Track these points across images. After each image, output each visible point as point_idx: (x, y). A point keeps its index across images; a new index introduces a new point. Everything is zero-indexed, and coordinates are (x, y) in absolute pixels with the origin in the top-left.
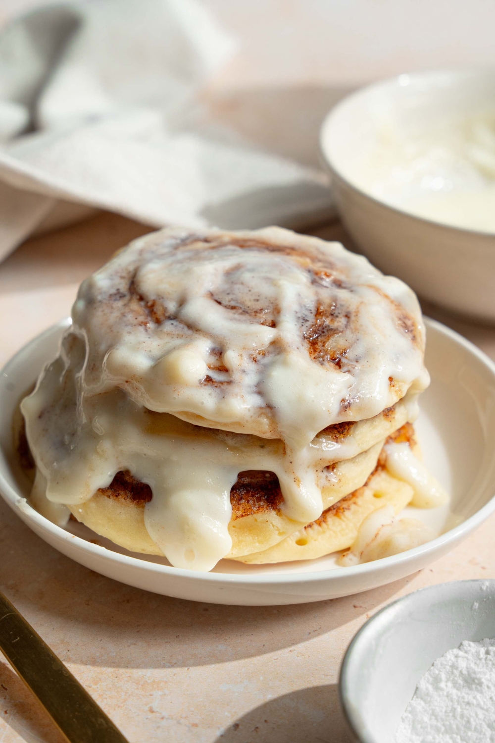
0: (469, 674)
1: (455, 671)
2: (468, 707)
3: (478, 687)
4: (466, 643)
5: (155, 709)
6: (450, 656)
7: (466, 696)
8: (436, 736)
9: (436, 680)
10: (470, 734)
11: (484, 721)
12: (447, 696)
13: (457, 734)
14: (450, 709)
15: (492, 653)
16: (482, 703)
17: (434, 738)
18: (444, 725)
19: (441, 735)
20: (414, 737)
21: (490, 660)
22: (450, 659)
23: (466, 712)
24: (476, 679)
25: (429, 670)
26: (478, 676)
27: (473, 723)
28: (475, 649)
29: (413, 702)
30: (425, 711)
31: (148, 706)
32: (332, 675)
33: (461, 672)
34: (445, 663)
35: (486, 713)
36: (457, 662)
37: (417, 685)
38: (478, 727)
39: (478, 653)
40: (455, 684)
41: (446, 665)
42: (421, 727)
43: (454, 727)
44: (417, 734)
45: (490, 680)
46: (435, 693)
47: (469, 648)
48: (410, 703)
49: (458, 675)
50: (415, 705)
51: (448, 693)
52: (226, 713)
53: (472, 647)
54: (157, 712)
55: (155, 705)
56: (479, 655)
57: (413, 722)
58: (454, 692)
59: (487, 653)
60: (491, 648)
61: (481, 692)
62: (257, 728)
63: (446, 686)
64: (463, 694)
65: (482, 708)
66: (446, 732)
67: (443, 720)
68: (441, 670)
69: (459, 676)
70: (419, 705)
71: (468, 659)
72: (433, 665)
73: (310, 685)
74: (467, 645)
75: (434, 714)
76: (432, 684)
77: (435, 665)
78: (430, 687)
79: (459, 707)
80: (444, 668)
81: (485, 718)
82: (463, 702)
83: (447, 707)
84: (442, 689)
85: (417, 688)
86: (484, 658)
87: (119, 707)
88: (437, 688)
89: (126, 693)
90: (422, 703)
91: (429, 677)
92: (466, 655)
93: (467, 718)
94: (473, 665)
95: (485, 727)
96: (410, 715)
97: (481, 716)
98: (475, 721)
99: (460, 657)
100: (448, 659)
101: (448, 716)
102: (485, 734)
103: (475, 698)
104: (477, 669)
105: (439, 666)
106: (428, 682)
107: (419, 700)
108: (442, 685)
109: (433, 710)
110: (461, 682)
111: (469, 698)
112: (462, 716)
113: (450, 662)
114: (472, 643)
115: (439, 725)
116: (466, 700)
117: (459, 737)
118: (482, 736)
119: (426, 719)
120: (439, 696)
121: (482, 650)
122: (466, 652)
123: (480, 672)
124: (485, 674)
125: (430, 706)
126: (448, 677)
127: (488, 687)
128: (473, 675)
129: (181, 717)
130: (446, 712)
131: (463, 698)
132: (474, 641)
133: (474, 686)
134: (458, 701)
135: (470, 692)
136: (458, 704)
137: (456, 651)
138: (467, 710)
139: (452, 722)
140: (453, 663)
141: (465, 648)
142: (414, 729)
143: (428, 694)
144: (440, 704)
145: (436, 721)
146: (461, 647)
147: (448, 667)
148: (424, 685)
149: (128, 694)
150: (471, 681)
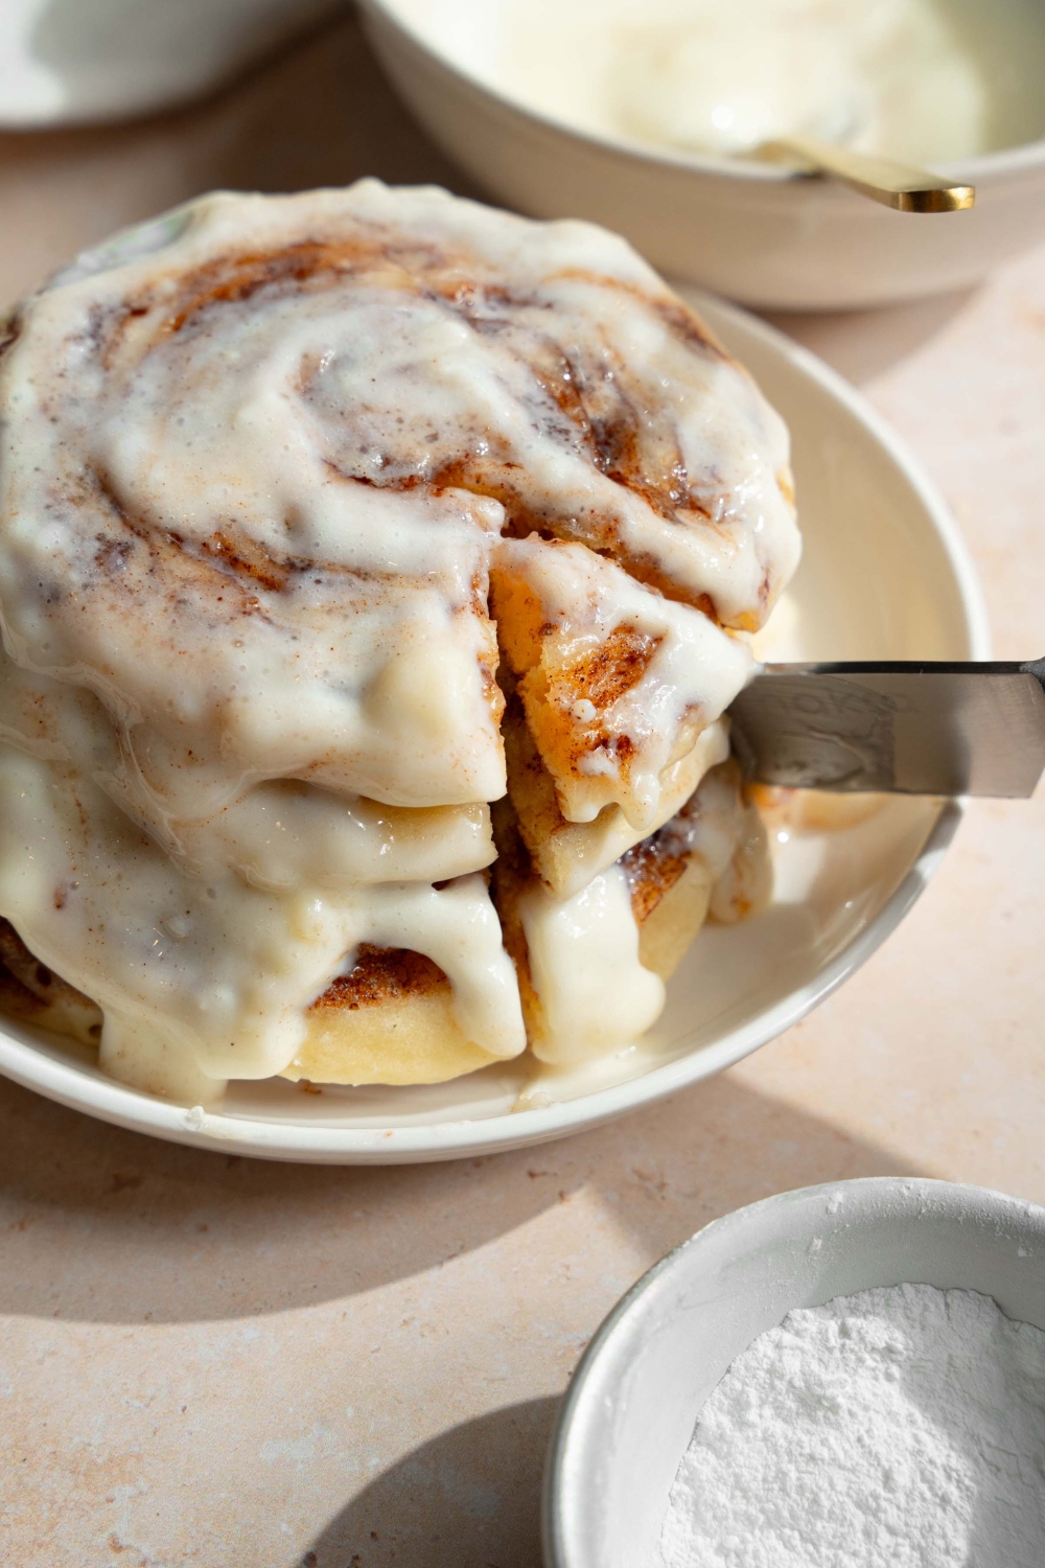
0: (808, 1387)
1: (777, 1383)
2: (811, 1468)
3: (830, 1415)
4: (796, 1314)
5: (124, 1541)
6: (764, 1346)
7: (805, 1438)
8: (749, 1536)
9: (738, 1406)
10: (819, 1526)
11: (848, 1495)
12: (765, 1439)
13: (792, 1529)
14: (772, 1474)
15: (854, 1335)
16: (841, 1455)
17: (743, 1541)
18: (762, 1511)
19: (757, 1532)
20: (701, 1541)
21: (852, 1351)
22: (765, 1356)
23: (808, 1480)
24: (825, 1397)
25: (721, 1382)
26: (829, 1392)
27: (826, 1503)
28: (817, 1324)
29: (691, 1456)
30: (720, 1479)
31: (106, 1535)
33: (791, 1383)
34: (754, 1364)
35: (854, 1479)
36: (780, 1361)
37: (697, 1418)
38: (837, 1511)
39: (823, 1335)
40: (779, 1408)
41: (758, 1369)
42: (715, 1517)
43: (786, 1514)
44: (706, 1533)
45: (853, 1398)
46: (737, 1434)
47: (805, 1325)
48: (683, 1458)
49: (784, 1392)
50: (696, 1464)
51: (765, 1431)
52: (284, 1527)
53: (811, 1321)
54: (129, 1547)
55: (123, 1530)
56: (827, 1340)
57: (696, 1503)
58: (778, 1427)
59: (844, 1332)
60: (851, 1321)
61: (838, 1427)
62: (356, 1558)
63: (761, 1416)
64: (800, 1434)
65: (841, 1467)
66: (769, 1524)
67: (759, 1500)
68: (747, 1381)
69: (787, 1392)
70: (704, 1462)
71: (802, 1350)
72: (728, 1371)
74: (799, 1319)
75: (738, 1485)
76: (729, 1413)
77: (732, 1370)
78: (726, 1421)
79: (792, 1467)
80: (754, 1377)
81: (849, 1488)
82: (801, 1455)
83: (767, 1466)
84: (752, 1426)
85: (697, 1424)
86: (838, 1346)
87: (40, 1546)
88: (742, 1424)
89: (53, 1503)
90: (711, 1457)
91: (722, 1398)
92: (798, 1342)
93: (812, 1492)
94: (815, 1366)
95: (851, 1507)
96: (686, 1489)
97: (841, 1485)
98: (829, 1498)
99: (786, 1347)
100: (761, 1355)
101: (772, 1490)
102: (851, 1525)
103: (824, 1442)
104: (826, 1377)
105: (743, 1372)
106: (720, 1409)
107: (704, 1452)
108: (752, 1416)
109: (737, 1477)
110: (791, 1404)
111: (810, 1444)
112: (801, 1488)
113: (766, 1360)
114: (808, 1313)
115: (753, 1510)
116: (807, 1451)
117: (796, 1534)
118: (845, 1530)
119: (722, 1498)
120: (748, 1440)
121: (833, 1327)
122: (798, 1334)
123: (831, 1383)
124: (842, 1384)
125: (729, 1465)
126: (764, 1396)
127: (851, 1414)
128: (818, 1391)
129: (185, 1555)
130: (765, 1480)
131: (800, 1444)
132: (812, 1306)
133: (820, 1414)
134: (790, 1453)
135: (812, 1428)
136: (790, 1462)
137: (775, 1333)
138: (811, 1473)
139: (780, 1503)
140: (773, 1364)
141: (795, 1324)
142: (698, 1518)
143: (722, 1437)
144: (751, 1460)
145: (745, 1501)
146: (787, 1324)
147: (762, 1374)
148: (715, 1418)
149: (55, 1507)
150: (813, 1403)
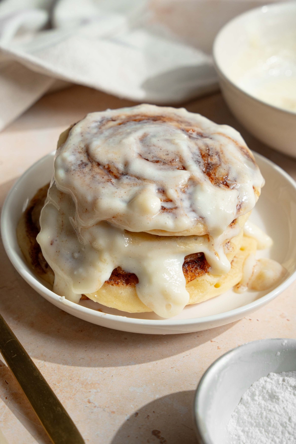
0: (272, 393)
1: (264, 390)
2: (270, 413)
3: (277, 401)
4: (272, 374)
5: (91, 401)
6: (262, 381)
7: (269, 406)
8: (251, 428)
9: (253, 395)
10: (270, 428)
11: (279, 421)
12: (259, 405)
13: (263, 428)
14: (259, 413)
15: (286, 381)
16: (278, 411)
17: (249, 429)
18: (255, 422)
19: (253, 428)
20: (238, 428)
21: (285, 385)
22: (262, 383)
23: (268, 416)
24: (276, 396)
25: (249, 388)
26: (277, 394)
27: (272, 422)
28: (277, 378)
29: (239, 406)
30: (245, 412)
31: (87, 399)
32: (194, 385)
33: (267, 391)
34: (259, 385)
35: (280, 417)
36: (266, 385)
37: (242, 396)
38: (275, 425)
39: (278, 380)
40: (264, 398)
41: (259, 386)
42: (243, 422)
43: (261, 424)
44: (240, 426)
45: (284, 397)
46: (252, 402)
47: (273, 377)
48: (237, 407)
49: (265, 393)
50: (240, 408)
51: (259, 403)
52: (132, 406)
53: (275, 376)
54: (92, 403)
55: (92, 398)
56: (279, 382)
57: (238, 418)
58: (263, 402)
59: (284, 380)
60: (286, 378)
61: (278, 404)
62: (148, 416)
63: (259, 398)
64: (268, 404)
65: (278, 414)
66: (256, 426)
67: (255, 419)
68: (256, 389)
69: (266, 393)
70: (242, 408)
71: (272, 383)
72: (252, 386)
73: (181, 390)
74: (272, 375)
75: (250, 415)
76: (251, 397)
77: (253, 385)
78: (249, 399)
79: (265, 412)
80: (258, 388)
81: (279, 420)
82: (268, 409)
83: (258, 411)
84: (256, 401)
85: (242, 399)
86: (282, 383)
87: (71, 398)
88: (253, 400)
89: (76, 390)
90: (244, 408)
91: (249, 392)
92: (271, 381)
93: (269, 419)
94: (275, 388)
95: (279, 425)
96: (236, 414)
97: (277, 418)
98: (273, 421)
99: (268, 382)
100: (261, 383)
101: (258, 417)
102: (278, 429)
103: (274, 407)
104: (277, 390)
105: (255, 386)
106: (248, 395)
107: (242, 406)
108: (256, 398)
109: (250, 413)
110: (267, 397)
111: (270, 407)
112: (266, 418)
113: (262, 384)
114: (275, 374)
115: (253, 422)
116: (269, 408)
117: (263, 430)
118: (277, 430)
119: (245, 417)
120: (254, 404)
121: (281, 379)
122: (271, 379)
123: (278, 392)
124: (281, 393)
125: (248, 410)
126: (260, 393)
127: (283, 401)
128: (274, 394)
129: (106, 407)
130: (257, 414)
131: (268, 406)
132: (276, 373)
133: (274, 400)
134: (265, 409)
135: (272, 403)
136: (264, 410)
137: (265, 378)
138: (269, 414)
139: (260, 420)
140: (263, 386)
141: (271, 377)
142: (238, 422)
143: (247, 403)
144: (254, 409)
145: (251, 419)
146: (269, 376)
147: (260, 388)
148: (246, 397)
149: (76, 391)
150: (273, 397)
